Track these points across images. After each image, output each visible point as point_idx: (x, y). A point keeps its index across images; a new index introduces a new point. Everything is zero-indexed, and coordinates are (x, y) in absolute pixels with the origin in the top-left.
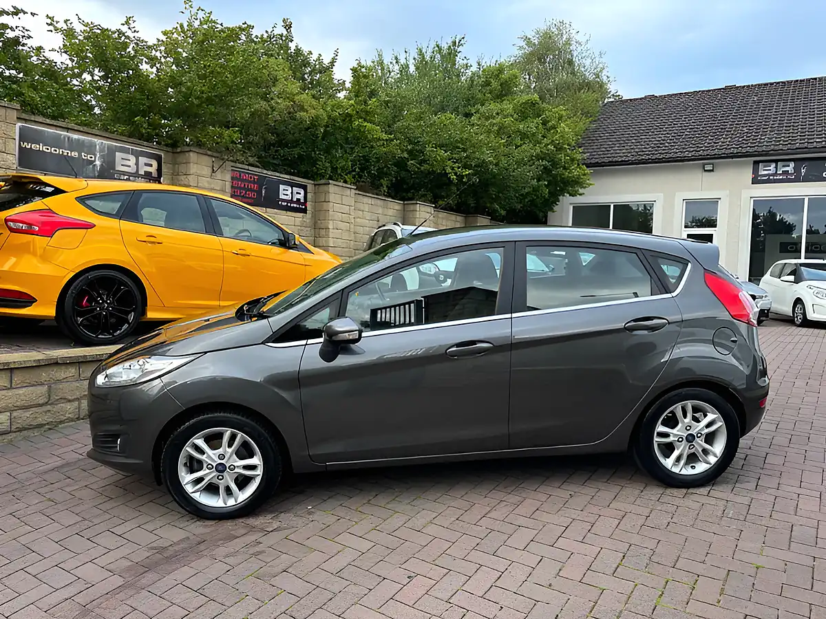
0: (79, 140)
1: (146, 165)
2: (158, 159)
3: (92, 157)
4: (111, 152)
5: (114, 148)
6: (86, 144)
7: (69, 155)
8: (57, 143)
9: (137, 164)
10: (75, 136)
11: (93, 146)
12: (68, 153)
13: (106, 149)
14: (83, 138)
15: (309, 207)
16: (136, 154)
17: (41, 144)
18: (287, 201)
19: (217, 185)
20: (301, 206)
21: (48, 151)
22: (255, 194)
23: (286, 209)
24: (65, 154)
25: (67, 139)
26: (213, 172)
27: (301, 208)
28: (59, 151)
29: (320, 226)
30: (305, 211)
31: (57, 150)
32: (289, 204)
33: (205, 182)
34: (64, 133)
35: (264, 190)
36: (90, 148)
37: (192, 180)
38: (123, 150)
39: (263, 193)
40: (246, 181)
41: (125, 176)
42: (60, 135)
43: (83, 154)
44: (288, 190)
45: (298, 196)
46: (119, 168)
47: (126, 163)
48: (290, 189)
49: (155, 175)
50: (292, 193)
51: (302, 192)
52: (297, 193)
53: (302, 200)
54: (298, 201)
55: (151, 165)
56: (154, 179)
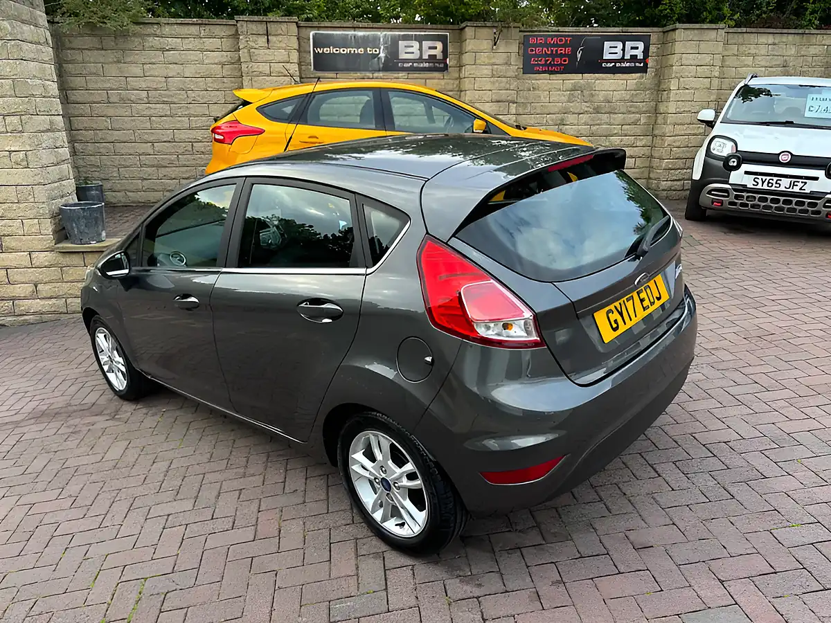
0: (364, 36)
1: (430, 48)
2: (443, 39)
3: (376, 51)
4: (395, 41)
5: (397, 37)
6: (371, 39)
7: (356, 52)
8: (344, 43)
9: (421, 49)
10: (360, 33)
11: (377, 39)
12: (354, 51)
13: (389, 40)
14: (368, 33)
15: (651, 63)
16: (420, 39)
17: (331, 47)
18: (615, 61)
19: (500, 58)
20: (637, 64)
21: (338, 52)
22: (567, 59)
23: (614, 71)
24: (352, 52)
25: (353, 38)
26: (495, 45)
27: (637, 66)
28: (347, 51)
29: (663, 86)
30: (644, 70)
31: (344, 51)
32: (618, 65)
33: (483, 58)
34: (351, 33)
35: (579, 53)
36: (374, 42)
37: (467, 58)
38: (405, 38)
39: (579, 56)
40: (554, 45)
41: (409, 63)
42: (348, 35)
43: (368, 49)
44: (616, 47)
45: (634, 52)
46: (403, 56)
47: (410, 50)
48: (620, 45)
49: (440, 56)
50: (623, 50)
51: (641, 45)
52: (632, 48)
53: (640, 56)
54: (634, 58)
55: (436, 48)
56: (439, 62)
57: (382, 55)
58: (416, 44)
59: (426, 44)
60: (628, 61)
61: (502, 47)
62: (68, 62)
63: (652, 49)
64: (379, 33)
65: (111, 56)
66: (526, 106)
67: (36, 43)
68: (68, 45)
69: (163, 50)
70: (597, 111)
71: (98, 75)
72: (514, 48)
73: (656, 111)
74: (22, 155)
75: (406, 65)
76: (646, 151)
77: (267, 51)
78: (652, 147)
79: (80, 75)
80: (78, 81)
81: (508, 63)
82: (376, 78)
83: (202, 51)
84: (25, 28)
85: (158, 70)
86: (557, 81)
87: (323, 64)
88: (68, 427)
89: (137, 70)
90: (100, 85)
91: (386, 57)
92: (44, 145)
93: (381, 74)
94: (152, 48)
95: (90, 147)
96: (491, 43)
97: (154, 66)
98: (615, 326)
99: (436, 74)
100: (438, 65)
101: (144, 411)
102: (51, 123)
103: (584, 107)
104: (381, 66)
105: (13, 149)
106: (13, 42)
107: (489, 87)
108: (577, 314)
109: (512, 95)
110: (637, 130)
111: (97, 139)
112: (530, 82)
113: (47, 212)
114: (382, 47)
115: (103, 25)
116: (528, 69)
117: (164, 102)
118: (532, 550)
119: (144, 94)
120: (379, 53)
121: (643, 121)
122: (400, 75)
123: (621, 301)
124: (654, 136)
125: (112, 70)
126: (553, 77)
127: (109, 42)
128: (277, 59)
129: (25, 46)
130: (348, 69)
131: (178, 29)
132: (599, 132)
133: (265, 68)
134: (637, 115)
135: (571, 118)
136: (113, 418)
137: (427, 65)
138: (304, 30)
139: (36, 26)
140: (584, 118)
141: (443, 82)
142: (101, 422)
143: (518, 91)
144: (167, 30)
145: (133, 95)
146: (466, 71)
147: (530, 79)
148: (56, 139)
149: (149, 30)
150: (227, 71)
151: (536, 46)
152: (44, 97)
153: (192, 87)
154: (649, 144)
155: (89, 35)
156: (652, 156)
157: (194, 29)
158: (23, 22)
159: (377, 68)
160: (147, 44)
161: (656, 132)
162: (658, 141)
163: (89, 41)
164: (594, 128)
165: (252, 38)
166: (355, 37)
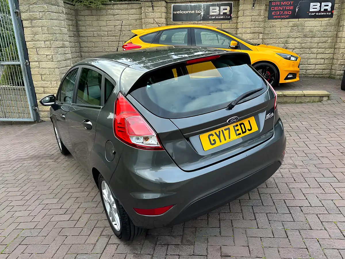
0: (194, 5)
1: (224, 9)
2: (230, 5)
3: (199, 12)
4: (208, 7)
5: (209, 5)
6: (198, 6)
7: (191, 13)
8: (186, 9)
9: (220, 10)
10: (193, 4)
11: (201, 6)
12: (190, 12)
13: (206, 7)
14: (196, 4)
15: (335, 12)
16: (219, 6)
17: (180, 11)
18: (316, 12)
19: (255, 13)
20: (328, 13)
21: (183, 13)
22: (291, 12)
23: (315, 17)
24: (189, 13)
25: (190, 6)
26: (253, 7)
27: (328, 14)
28: (187, 12)
29: (341, 24)
30: (331, 16)
31: (186, 12)
32: (317, 14)
33: (247, 13)
34: (189, 4)
35: (297, 8)
36: (199, 8)
37: (240, 13)
38: (213, 5)
39: (297, 10)
40: (284, 5)
41: (213, 17)
42: (188, 5)
43: (196, 11)
44: (317, 5)
45: (326, 8)
46: (211, 14)
47: (215, 11)
48: (319, 4)
49: (228, 13)
50: (320, 6)
51: (330, 4)
52: (325, 6)
53: (329, 9)
54: (326, 10)
55: (226, 9)
56: (228, 15)
57: (202, 13)
58: (218, 8)
59: (222, 8)
60: (322, 12)
61: (257, 7)
62: (80, 21)
63: (336, 6)
64: (201, 4)
65: (95, 18)
66: (269, 35)
67: (58, 13)
68: (79, 14)
69: (114, 15)
70: (305, 36)
71: (90, 26)
72: (263, 7)
73: (337, 36)
74: (51, 56)
75: (213, 18)
76: (331, 56)
77: (152, 14)
78: (334, 54)
79: (83, 26)
80: (83, 28)
81: (259, 15)
82: (199, 24)
83: (128, 14)
84: (52, 7)
85: (112, 23)
86: (285, 22)
87: (177, 18)
88: (39, 163)
89: (104, 23)
90: (91, 30)
91: (204, 14)
92: (59, 53)
93: (201, 22)
94: (110, 14)
95: (87, 54)
96: (252, 5)
97: (110, 22)
98: (213, 142)
99: (226, 21)
100: (227, 17)
101: (67, 159)
102: (63, 44)
103: (298, 34)
104: (202, 18)
105: (48, 54)
106: (48, 13)
107: (249, 26)
108: (184, 135)
109: (261, 30)
110: (327, 45)
111: (89, 51)
112: (271, 23)
113: (59, 79)
114: (202, 10)
115: (90, 6)
116: (270, 17)
117: (113, 36)
118: (173, 247)
119: (106, 33)
120: (201, 13)
121: (329, 41)
122: (210, 22)
123: (220, 129)
124: (335, 48)
125: (95, 23)
126: (283, 20)
127: (94, 12)
128: (157, 17)
129: (52, 14)
130: (187, 20)
131: (119, 6)
132: (306, 47)
133: (151, 21)
134: (327, 38)
135: (291, 40)
136: (55, 161)
137: (222, 17)
138: (169, 4)
139: (58, 6)
140: (298, 40)
141: (229, 25)
142: (50, 162)
143: (264, 28)
144: (115, 6)
145: (102, 33)
146: (240, 19)
147: (271, 22)
148: (65, 51)
149: (109, 7)
150: (138, 22)
151: (275, 6)
152: (60, 34)
153: (124, 29)
154: (332, 52)
155: (87, 10)
156: (333, 58)
157: (126, 6)
158: (52, 5)
159: (200, 19)
160: (108, 13)
161: (336, 47)
162: (337, 51)
163: (87, 12)
164: (303, 45)
165: (147, 8)
166: (191, 6)
